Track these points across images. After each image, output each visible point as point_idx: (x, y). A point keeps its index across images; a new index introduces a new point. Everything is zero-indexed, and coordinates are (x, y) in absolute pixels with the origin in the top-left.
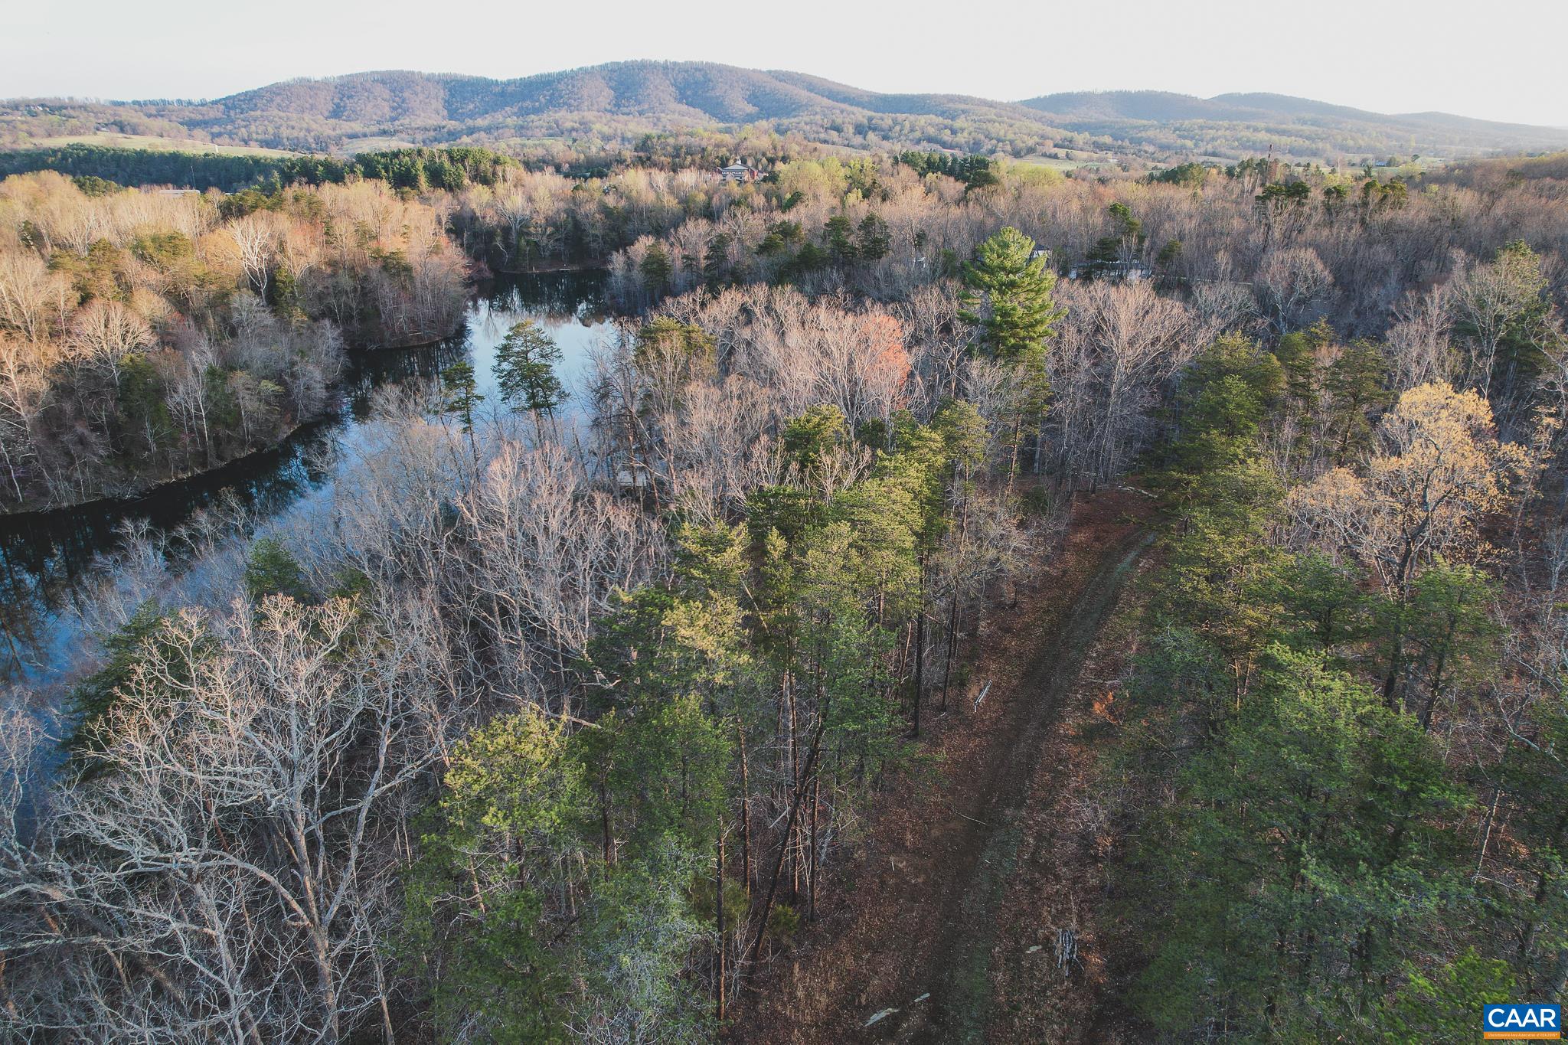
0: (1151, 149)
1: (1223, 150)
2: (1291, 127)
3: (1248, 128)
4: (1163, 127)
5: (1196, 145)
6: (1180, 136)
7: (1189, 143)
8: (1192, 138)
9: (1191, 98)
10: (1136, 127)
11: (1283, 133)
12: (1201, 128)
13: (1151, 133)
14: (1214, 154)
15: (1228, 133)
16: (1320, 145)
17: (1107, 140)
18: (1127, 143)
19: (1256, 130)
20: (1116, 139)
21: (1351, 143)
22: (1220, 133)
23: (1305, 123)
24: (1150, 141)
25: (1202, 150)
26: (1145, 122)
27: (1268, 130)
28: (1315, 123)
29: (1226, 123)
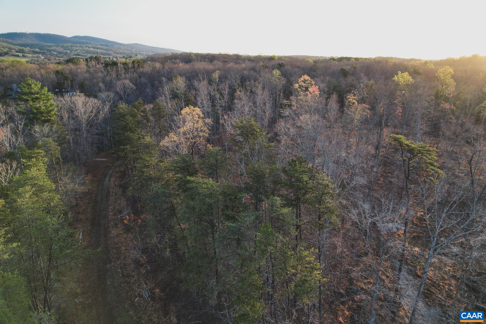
0: (55, 53)
1: (81, 54)
2: (99, 47)
3: (86, 47)
4: (57, 46)
5: (71, 52)
6: (64, 49)
7: (68, 51)
8: (69, 50)
9: (64, 36)
10: (47, 46)
11: (98, 48)
12: (71, 46)
13: (53, 48)
14: (78, 55)
15: (80, 48)
16: (110, 52)
17: (37, 50)
18: (46, 51)
19: (89, 47)
20: (41, 50)
21: (118, 51)
22: (78, 48)
23: (103, 45)
24: (55, 51)
25: (74, 54)
26: (50, 44)
27: (93, 48)
28: (106, 46)
29: (79, 45)
